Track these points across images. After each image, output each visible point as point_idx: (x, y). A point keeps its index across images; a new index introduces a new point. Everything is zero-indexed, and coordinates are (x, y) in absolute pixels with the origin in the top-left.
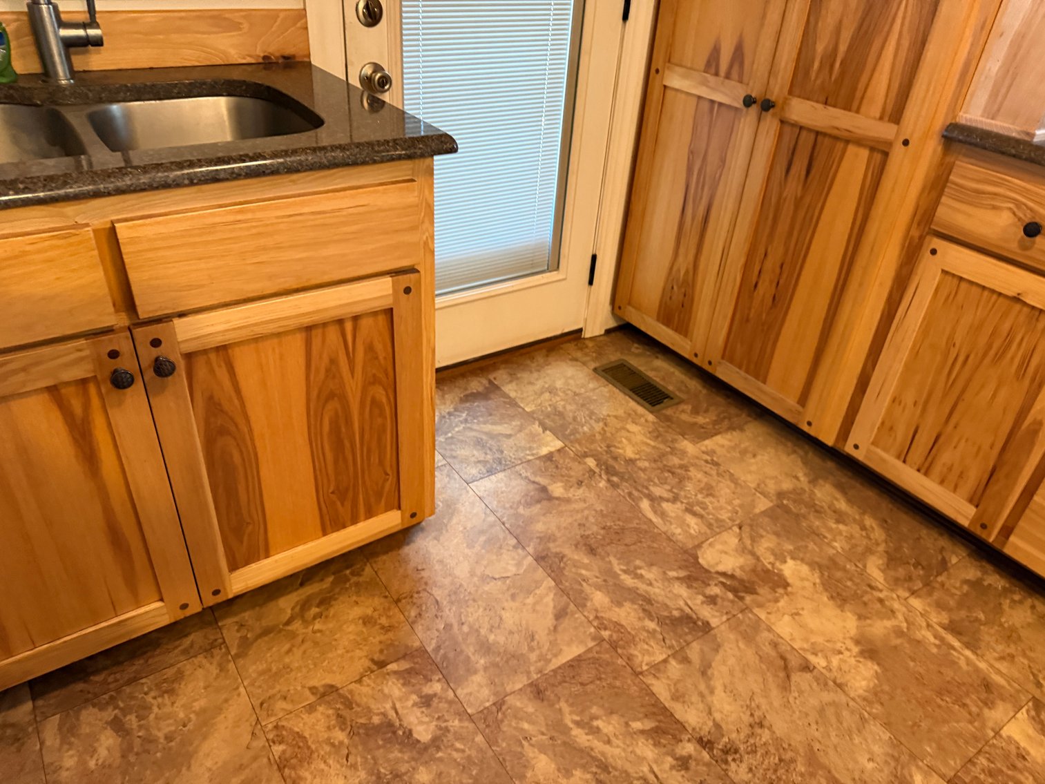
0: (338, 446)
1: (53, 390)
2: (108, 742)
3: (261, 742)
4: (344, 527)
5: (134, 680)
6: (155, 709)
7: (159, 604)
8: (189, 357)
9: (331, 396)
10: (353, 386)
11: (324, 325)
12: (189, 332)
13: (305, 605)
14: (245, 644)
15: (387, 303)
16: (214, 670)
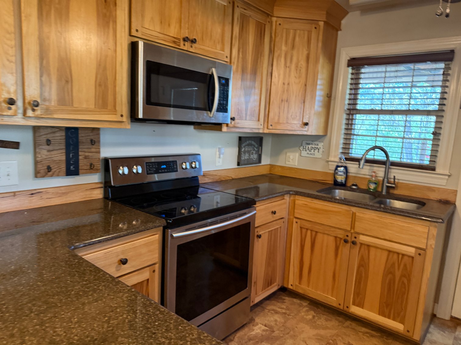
0: (389, 289)
1: (336, 237)
2: (311, 317)
4: (385, 317)
5: (323, 314)
6: (321, 320)
7: (335, 299)
8: (361, 244)
9: (391, 273)
10: (398, 274)
11: (394, 252)
12: (363, 239)
15: (413, 255)
16: (337, 324)
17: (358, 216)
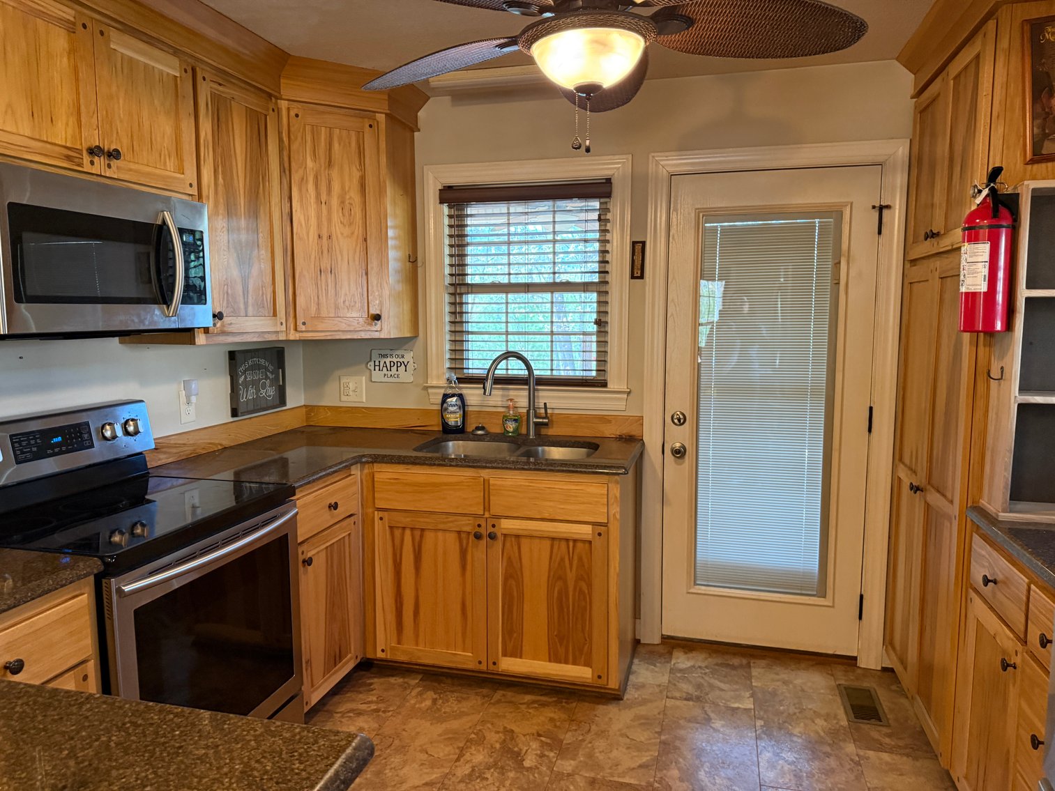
0: (561, 608)
1: (459, 532)
2: (428, 703)
3: (470, 731)
4: (560, 662)
5: (452, 692)
6: (450, 703)
7: (470, 654)
8: (505, 535)
9: (560, 578)
10: (571, 576)
11: (560, 539)
12: (507, 525)
13: (534, 702)
14: (499, 702)
15: (589, 537)
16: (480, 702)
17: (494, 485)
